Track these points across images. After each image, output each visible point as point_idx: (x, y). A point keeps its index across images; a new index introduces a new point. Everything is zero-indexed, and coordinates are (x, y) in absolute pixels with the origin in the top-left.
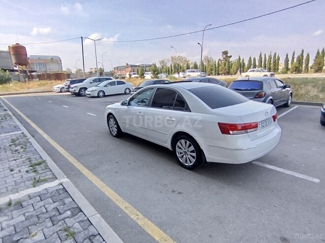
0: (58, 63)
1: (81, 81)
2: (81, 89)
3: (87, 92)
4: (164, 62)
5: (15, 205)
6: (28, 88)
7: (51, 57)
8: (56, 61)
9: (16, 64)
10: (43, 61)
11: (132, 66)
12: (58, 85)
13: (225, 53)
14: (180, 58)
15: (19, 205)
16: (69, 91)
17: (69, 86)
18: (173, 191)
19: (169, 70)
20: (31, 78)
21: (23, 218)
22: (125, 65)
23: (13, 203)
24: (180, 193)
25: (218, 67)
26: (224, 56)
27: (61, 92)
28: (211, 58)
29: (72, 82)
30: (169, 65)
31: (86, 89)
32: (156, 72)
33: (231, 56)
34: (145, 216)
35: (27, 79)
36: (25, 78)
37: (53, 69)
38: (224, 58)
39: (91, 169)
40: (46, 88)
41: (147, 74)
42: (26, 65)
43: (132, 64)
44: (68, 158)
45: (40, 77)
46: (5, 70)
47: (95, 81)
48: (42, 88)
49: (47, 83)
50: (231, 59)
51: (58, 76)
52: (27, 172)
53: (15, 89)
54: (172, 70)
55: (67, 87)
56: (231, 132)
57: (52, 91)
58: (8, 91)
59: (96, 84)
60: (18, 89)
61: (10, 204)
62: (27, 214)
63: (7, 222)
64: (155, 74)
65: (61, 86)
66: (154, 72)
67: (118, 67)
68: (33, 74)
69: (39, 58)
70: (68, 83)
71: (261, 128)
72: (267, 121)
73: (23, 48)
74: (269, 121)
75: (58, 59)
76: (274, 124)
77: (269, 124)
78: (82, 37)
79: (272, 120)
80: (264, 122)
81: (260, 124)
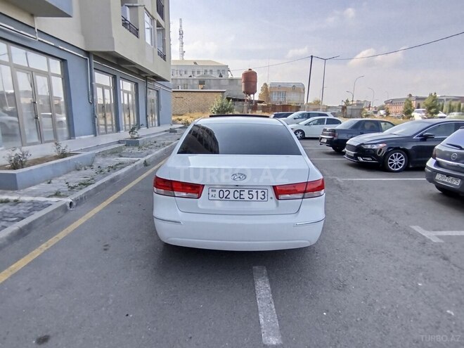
0: (300, 92)
7: (293, 85)
8: (298, 89)
9: (244, 93)
10: (283, 89)
11: (417, 99)
18: (106, 245)
24: (106, 249)
32: (433, 109)
35: (250, 111)
36: (248, 109)
37: (292, 99)
45: (266, 109)
46: (230, 99)
52: (69, 187)
66: (430, 108)
68: (259, 104)
69: (279, 86)
71: (217, 198)
72: (247, 191)
73: (255, 74)
74: (254, 192)
75: (302, 87)
76: (277, 204)
77: (255, 198)
78: (312, 57)
79: (271, 193)
80: (232, 191)
81: (215, 191)
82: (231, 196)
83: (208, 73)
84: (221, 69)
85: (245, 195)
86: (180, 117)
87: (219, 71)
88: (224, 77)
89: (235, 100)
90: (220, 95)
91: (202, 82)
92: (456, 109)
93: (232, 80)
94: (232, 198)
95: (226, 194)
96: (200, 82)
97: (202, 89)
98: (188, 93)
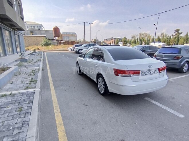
0: (75, 36)
1: (80, 45)
2: (79, 50)
3: (82, 52)
4: (134, 36)
5: (12, 95)
6: (57, 48)
7: (72, 33)
8: (74, 35)
9: (54, 36)
10: (68, 35)
11: (114, 39)
12: (71, 47)
13: (177, 31)
14: (146, 34)
15: (13, 95)
16: (74, 51)
17: (74, 48)
18: (84, 104)
19: (136, 41)
20: (60, 43)
21: (10, 100)
22: (111, 38)
23: (12, 94)
24: (87, 106)
25: (170, 40)
26: (176, 33)
27: (71, 51)
28: (166, 34)
29: (76, 46)
30: (136, 38)
31: (82, 49)
32: (125, 42)
33: (182, 33)
34: (61, 112)
35: (58, 44)
36: (57, 44)
37: (72, 39)
38: (176, 34)
39: (55, 87)
40: (65, 49)
41: (121, 43)
42: (59, 37)
43: (115, 38)
44: (50, 81)
45: (64, 43)
46: (49, 39)
47: (87, 46)
48: (63, 49)
49: (66, 46)
50: (181, 35)
51: (72, 43)
52: (27, 84)
53: (51, 49)
54: (138, 41)
55: (73, 48)
56: (120, 75)
57: (67, 51)
58: (48, 49)
59: (88, 47)
60: (53, 49)
61: (10, 94)
62: (13, 99)
63: (4, 101)
64: (125, 44)
65: (72, 48)
66: (124, 42)
67: (106, 39)
68: (62, 42)
69: (66, 34)
70: (74, 46)
71: (144, 75)
72: (152, 71)
73: (58, 29)
74: (153, 71)
75: (75, 34)
76: (160, 74)
77: (154, 73)
78: (85, 22)
79: (158, 71)
80: (148, 71)
81: (143, 72)
82: (148, 73)
83: (33, 28)
84: (39, 26)
85: (152, 73)
86: (28, 48)
87: (38, 27)
88: (41, 29)
89: (51, 40)
90: (44, 37)
91: (32, 32)
92: (128, 42)
93: (46, 31)
94: (148, 74)
95: (146, 73)
96: (31, 31)
97: (32, 35)
98: (28, 37)
